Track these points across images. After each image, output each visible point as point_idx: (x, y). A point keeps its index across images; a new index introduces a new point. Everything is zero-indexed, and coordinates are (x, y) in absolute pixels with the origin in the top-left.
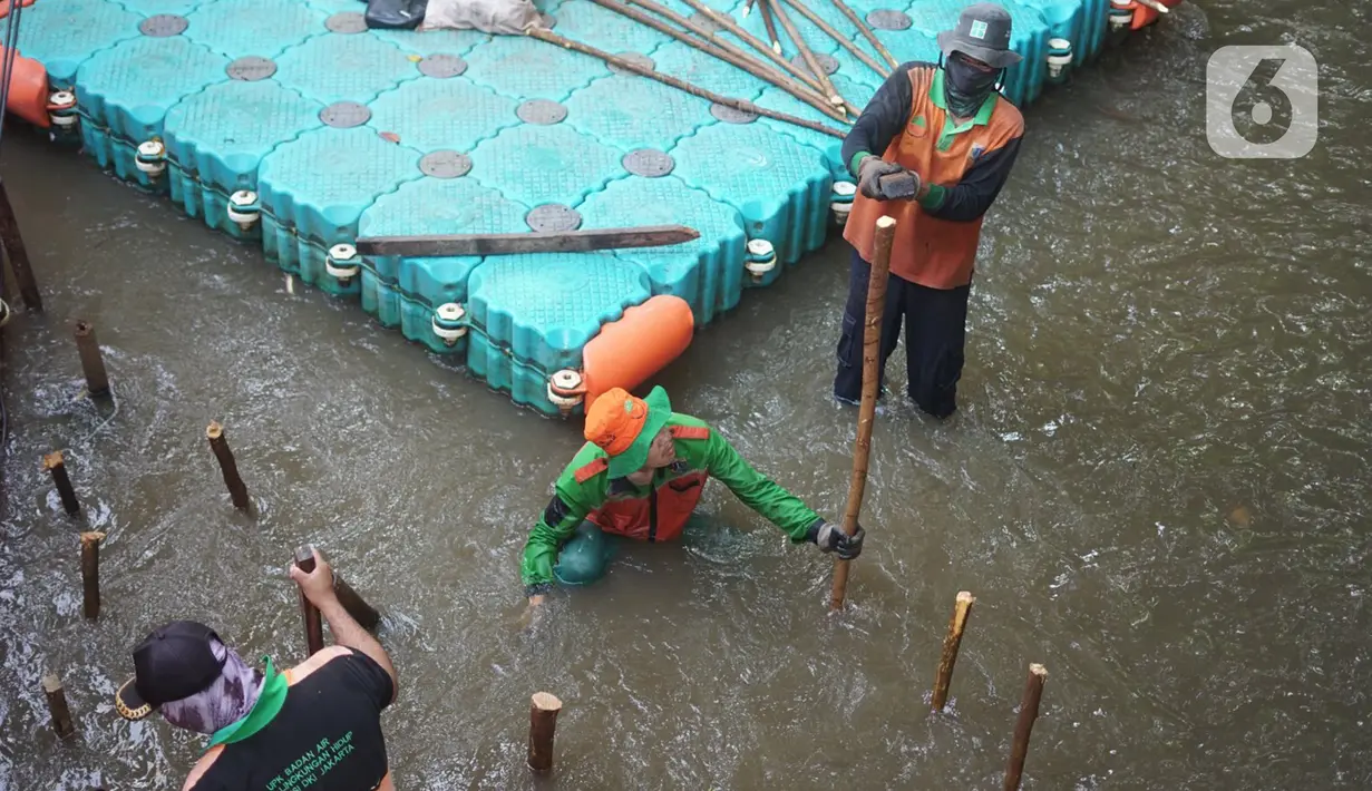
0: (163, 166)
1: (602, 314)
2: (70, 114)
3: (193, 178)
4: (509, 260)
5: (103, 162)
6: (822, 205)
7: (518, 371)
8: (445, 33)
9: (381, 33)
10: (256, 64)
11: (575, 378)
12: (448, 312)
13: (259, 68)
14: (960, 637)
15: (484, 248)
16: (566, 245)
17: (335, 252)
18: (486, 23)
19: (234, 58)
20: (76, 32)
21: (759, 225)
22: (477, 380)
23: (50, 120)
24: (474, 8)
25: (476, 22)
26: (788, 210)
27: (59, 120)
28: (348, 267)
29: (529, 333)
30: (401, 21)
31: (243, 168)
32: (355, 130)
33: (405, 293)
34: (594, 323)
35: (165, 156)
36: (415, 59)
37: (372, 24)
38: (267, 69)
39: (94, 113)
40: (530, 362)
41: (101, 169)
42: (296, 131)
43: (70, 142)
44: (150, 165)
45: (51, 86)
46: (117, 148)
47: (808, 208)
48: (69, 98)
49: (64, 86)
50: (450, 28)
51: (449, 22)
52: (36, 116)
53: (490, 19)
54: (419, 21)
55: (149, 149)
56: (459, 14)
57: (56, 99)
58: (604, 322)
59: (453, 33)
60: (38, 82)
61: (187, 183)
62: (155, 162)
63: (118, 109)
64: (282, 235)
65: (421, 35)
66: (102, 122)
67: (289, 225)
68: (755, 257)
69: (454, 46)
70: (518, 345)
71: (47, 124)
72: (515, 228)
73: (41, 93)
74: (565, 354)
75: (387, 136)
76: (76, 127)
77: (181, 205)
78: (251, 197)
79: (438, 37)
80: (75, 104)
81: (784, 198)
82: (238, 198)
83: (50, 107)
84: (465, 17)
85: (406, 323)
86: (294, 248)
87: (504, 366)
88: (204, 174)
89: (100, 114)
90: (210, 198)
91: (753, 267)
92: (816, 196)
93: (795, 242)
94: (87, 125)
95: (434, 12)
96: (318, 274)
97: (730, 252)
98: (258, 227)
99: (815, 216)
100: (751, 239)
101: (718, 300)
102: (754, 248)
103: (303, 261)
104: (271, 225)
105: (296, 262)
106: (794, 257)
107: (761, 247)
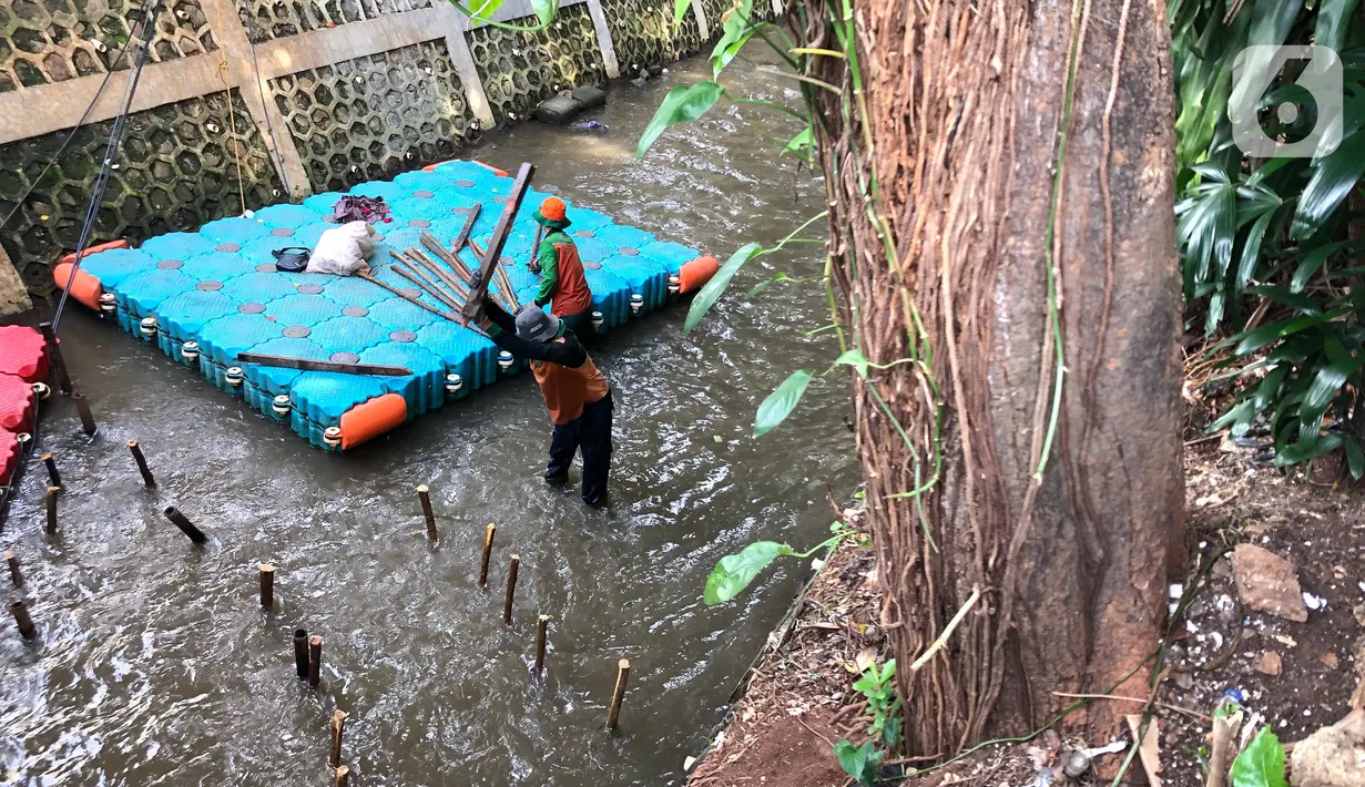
0: (154, 331)
1: (355, 400)
2: (111, 305)
3: (168, 336)
4: (314, 373)
5: (127, 329)
6: (491, 361)
7: (312, 429)
9: (284, 274)
11: (337, 430)
12: (281, 399)
13: (214, 286)
14: (490, 547)
15: (304, 366)
16: (343, 369)
17: (230, 371)
18: (338, 270)
19: (202, 281)
20: (121, 265)
21: (454, 367)
22: (295, 434)
23: (101, 308)
24: (331, 262)
25: (333, 270)
26: (470, 359)
27: (104, 307)
29: (316, 408)
30: (293, 267)
31: (191, 330)
32: (254, 315)
33: (262, 391)
34: (350, 404)
35: (156, 326)
36: (297, 285)
37: (280, 268)
38: (218, 286)
39: (122, 303)
40: (317, 423)
41: (135, 338)
42: (225, 313)
43: (111, 321)
44: (146, 329)
45: (102, 290)
46: (133, 322)
47: (483, 361)
48: (112, 296)
49: (109, 290)
50: (318, 273)
51: (319, 269)
52: (92, 304)
53: (340, 268)
54: (304, 268)
56: (325, 265)
57: (105, 297)
58: (355, 404)
60: (95, 287)
61: (165, 339)
62: (151, 328)
63: (133, 300)
64: (208, 363)
65: (303, 275)
66: (126, 309)
67: (210, 358)
68: (450, 382)
69: (320, 280)
70: (311, 415)
71: (99, 310)
72: (322, 358)
73: (96, 292)
74: (334, 418)
75: (270, 319)
76: (114, 311)
77: (162, 351)
78: (195, 344)
79: (312, 276)
80: (115, 300)
81: (468, 354)
82: (187, 345)
83: (101, 300)
84: (328, 267)
85: (262, 406)
86: (213, 370)
87: (306, 426)
89: (126, 304)
90: (174, 345)
91: (449, 387)
92: (488, 356)
93: (477, 377)
94: (120, 310)
95: (312, 265)
96: (224, 384)
97: (434, 377)
98: (196, 359)
99: (488, 366)
100: (448, 373)
101: (429, 402)
102: (449, 377)
103: (217, 377)
104: (203, 359)
105: (214, 378)
106: (477, 386)
107: (454, 377)
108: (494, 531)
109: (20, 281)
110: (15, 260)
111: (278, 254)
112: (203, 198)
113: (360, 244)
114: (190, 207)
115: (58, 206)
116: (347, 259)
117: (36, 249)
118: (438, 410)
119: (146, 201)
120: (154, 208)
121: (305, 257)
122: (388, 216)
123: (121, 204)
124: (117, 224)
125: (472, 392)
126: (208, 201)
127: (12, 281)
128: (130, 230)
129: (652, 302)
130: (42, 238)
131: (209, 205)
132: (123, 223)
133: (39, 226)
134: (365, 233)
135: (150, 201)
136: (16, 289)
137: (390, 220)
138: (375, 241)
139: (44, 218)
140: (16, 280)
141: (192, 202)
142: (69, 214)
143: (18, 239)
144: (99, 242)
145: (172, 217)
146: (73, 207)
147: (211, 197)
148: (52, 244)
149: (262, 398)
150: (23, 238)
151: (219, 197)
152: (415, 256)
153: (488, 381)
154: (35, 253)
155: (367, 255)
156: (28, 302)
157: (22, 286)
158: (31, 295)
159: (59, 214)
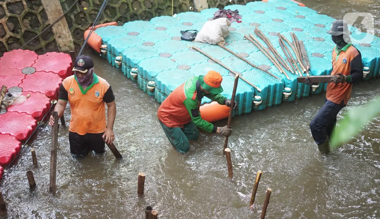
0: (121, 62)
2: (105, 50)
3: (126, 65)
6: (280, 91)
8: (199, 43)
9: (184, 41)
10: (150, 43)
13: (150, 44)
14: (258, 183)
17: (150, 83)
18: (210, 41)
19: (146, 41)
20: (112, 32)
21: (259, 92)
23: (100, 51)
24: (207, 37)
25: (208, 41)
26: (268, 89)
27: (102, 51)
28: (152, 86)
30: (189, 39)
31: (135, 62)
32: (166, 58)
33: (162, 93)
35: (121, 60)
36: (189, 47)
37: (183, 39)
38: (152, 44)
39: (109, 49)
41: (113, 67)
42: (152, 56)
43: (105, 58)
44: (118, 62)
45: (102, 42)
46: (112, 58)
47: (275, 91)
48: (105, 46)
49: (105, 43)
50: (201, 42)
51: (201, 41)
52: (96, 48)
53: (211, 40)
54: (193, 39)
55: (118, 58)
56: (204, 38)
59: (201, 43)
60: (99, 41)
61: (124, 66)
62: (119, 61)
63: (113, 48)
64: (141, 79)
65: (193, 43)
67: (142, 76)
68: (256, 99)
71: (100, 52)
73: (99, 43)
75: (173, 60)
76: (106, 53)
77: (123, 73)
78: (136, 69)
80: (107, 48)
81: (267, 86)
82: (133, 70)
83: (101, 47)
84: (205, 39)
86: (143, 82)
88: (128, 64)
89: (111, 50)
90: (128, 70)
91: (255, 102)
92: (278, 89)
93: (271, 100)
94: (108, 52)
95: (197, 38)
96: (147, 90)
97: (248, 96)
98: (137, 77)
99: (277, 94)
100: (255, 95)
101: (244, 108)
102: (256, 97)
103: (144, 86)
104: (139, 76)
105: (143, 87)
106: (270, 105)
107: (258, 97)
108: (261, 174)
109: (71, 37)
110: (70, 26)
111: (182, 32)
112: (156, 7)
113: (222, 29)
114: (150, 10)
115: (92, 4)
116: (215, 36)
117: (79, 22)
118: (248, 114)
119: (130, 5)
120: (133, 9)
121: (195, 34)
122: (240, 20)
123: (119, 6)
124: (116, 15)
125: (267, 107)
126: (158, 9)
127: (68, 36)
128: (122, 19)
129: (375, 73)
130: (83, 18)
131: (159, 11)
132: (119, 15)
133: (82, 12)
134: (226, 24)
135: (132, 6)
136: (69, 39)
137: (240, 22)
138: (230, 29)
139: (85, 9)
140: (69, 36)
141: (151, 8)
142: (96, 8)
143: (72, 17)
144: (107, 22)
145: (141, 15)
146: (99, 5)
147: (160, 7)
148: (87, 21)
149: (162, 97)
150: (75, 17)
151: (164, 7)
152: (249, 38)
153: (276, 103)
154: (79, 24)
155: (225, 36)
156: (73, 46)
157: (71, 39)
158: (75, 43)
159: (92, 7)
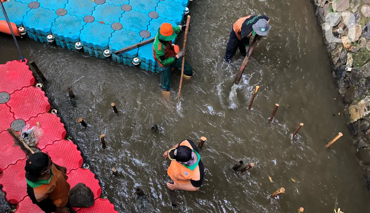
0: (54, 40)
2: (24, 32)
3: (63, 42)
5: (36, 40)
7: (153, 68)
12: (136, 60)
17: (105, 52)
27: (22, 34)
28: (109, 55)
31: (76, 38)
32: (93, 22)
33: (124, 58)
36: (94, 1)
39: (32, 31)
40: (156, 66)
44: (51, 40)
48: (23, 29)
55: (50, 37)
57: (20, 29)
63: (39, 30)
66: (35, 33)
70: (153, 64)
75: (101, 22)
76: (27, 34)
77: (60, 46)
78: (80, 44)
82: (77, 45)
85: (124, 62)
87: (150, 68)
88: (66, 41)
90: (68, 45)
94: (30, 34)
104: (86, 48)
105: (94, 54)
